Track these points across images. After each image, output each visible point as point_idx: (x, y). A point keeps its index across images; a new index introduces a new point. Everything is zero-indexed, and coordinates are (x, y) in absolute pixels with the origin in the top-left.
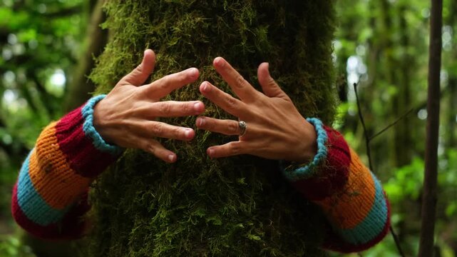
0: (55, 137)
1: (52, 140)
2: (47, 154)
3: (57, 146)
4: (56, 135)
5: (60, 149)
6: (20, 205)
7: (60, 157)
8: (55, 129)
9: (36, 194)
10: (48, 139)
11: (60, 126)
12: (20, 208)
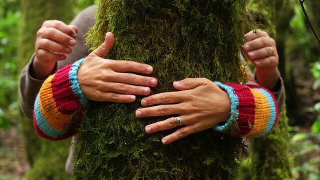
0: (51, 89)
1: (49, 91)
2: (46, 100)
3: (51, 95)
4: (51, 87)
5: (53, 97)
6: (38, 125)
7: (53, 103)
8: (50, 84)
9: (45, 121)
10: (47, 90)
11: (54, 82)
12: (38, 127)
